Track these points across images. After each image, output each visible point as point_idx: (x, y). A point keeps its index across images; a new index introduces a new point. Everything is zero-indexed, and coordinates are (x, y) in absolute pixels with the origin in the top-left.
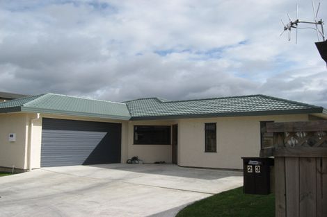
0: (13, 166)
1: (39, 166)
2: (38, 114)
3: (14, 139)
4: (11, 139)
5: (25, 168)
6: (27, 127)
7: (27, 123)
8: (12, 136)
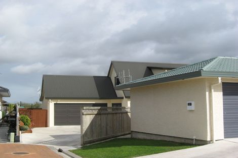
0: (194, 137)
1: (222, 137)
2: (220, 78)
3: (192, 108)
4: (189, 108)
5: (209, 139)
6: (207, 93)
7: (207, 89)
8: (190, 104)
